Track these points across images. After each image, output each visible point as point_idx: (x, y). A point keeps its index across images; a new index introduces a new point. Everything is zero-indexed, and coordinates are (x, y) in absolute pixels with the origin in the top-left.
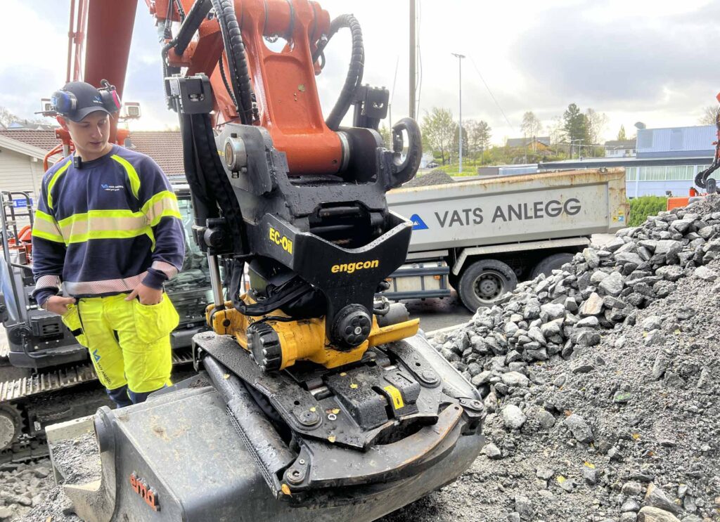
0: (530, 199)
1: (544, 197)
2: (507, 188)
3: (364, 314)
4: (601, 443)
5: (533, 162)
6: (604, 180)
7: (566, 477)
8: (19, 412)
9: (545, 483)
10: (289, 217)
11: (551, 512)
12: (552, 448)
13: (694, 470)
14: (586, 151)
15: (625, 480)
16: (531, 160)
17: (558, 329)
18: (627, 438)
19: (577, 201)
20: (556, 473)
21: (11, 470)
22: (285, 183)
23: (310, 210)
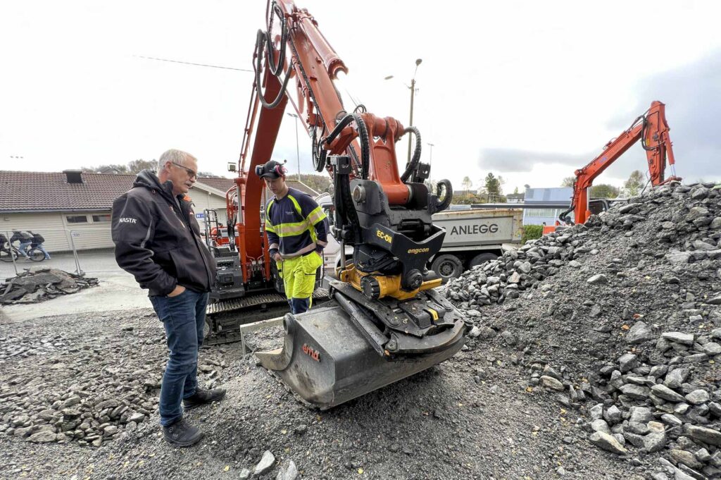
0: (471, 223)
1: (479, 223)
2: (459, 217)
3: (419, 274)
4: (520, 345)
5: (467, 204)
6: (512, 214)
7: (502, 361)
8: (211, 321)
9: (491, 363)
10: (389, 225)
11: (495, 377)
12: (495, 346)
13: (568, 359)
14: (497, 199)
15: (533, 363)
16: (467, 202)
17: (496, 289)
18: (534, 343)
19: (496, 226)
20: (497, 359)
21: (208, 349)
22: (387, 208)
23: (398, 222)
